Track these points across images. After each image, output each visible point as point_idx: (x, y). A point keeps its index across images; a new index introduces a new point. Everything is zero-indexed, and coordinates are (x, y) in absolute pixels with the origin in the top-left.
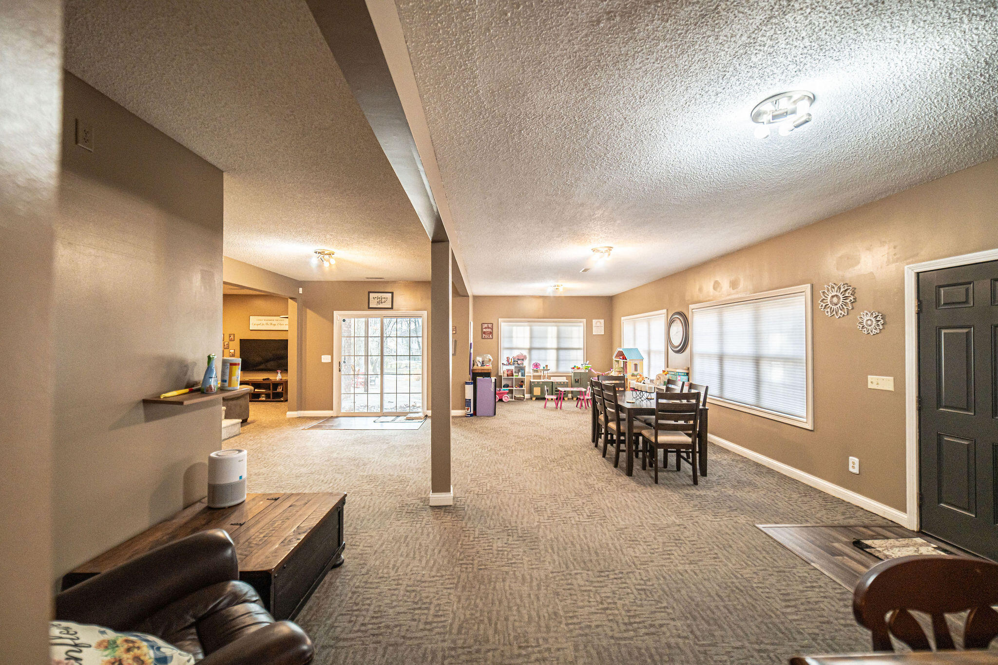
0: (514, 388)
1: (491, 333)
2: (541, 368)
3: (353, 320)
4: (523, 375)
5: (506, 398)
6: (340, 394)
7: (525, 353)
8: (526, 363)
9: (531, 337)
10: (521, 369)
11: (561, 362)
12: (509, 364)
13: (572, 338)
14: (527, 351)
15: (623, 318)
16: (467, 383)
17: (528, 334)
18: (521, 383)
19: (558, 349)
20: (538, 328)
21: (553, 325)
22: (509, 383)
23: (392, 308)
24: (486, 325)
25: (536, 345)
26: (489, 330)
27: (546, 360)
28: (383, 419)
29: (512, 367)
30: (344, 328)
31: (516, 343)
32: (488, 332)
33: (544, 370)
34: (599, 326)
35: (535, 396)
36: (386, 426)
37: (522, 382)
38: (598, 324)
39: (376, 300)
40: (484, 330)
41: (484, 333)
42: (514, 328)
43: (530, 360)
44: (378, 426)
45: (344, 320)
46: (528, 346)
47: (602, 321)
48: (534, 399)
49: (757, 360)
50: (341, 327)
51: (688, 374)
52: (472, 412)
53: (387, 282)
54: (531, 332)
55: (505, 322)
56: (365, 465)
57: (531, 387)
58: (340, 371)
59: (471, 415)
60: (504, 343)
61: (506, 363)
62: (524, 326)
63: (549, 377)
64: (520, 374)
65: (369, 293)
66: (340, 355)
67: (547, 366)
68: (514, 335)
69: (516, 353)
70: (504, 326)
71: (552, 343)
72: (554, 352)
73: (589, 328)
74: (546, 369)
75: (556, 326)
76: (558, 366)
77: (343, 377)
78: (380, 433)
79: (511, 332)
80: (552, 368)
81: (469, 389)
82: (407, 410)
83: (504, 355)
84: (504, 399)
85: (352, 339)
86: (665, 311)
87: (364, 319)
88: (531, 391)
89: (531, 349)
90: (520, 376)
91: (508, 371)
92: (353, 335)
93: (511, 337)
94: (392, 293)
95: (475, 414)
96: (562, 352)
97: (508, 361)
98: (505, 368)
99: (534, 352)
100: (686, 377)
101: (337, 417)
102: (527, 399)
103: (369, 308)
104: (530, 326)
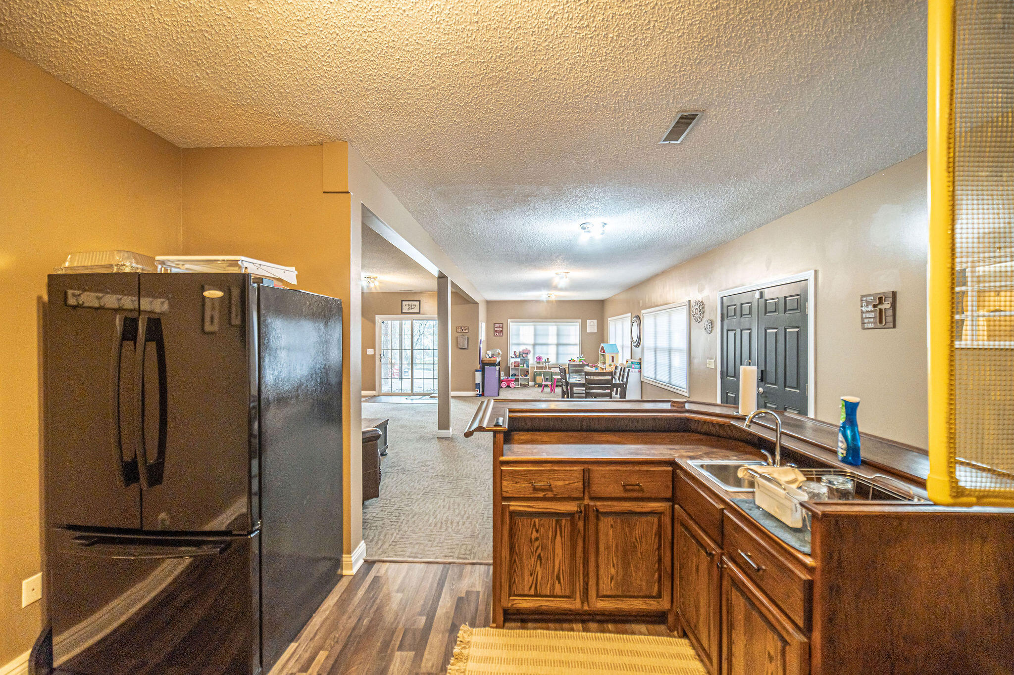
0: (520, 377)
1: (502, 331)
2: (543, 360)
3: (389, 322)
4: (528, 366)
5: (512, 385)
6: (380, 379)
7: (530, 348)
8: (530, 356)
9: (535, 335)
10: (525, 361)
11: (560, 356)
12: (516, 357)
13: (569, 335)
14: (532, 346)
15: (609, 319)
16: (477, 371)
17: (532, 333)
18: (526, 373)
19: (558, 345)
20: (541, 327)
21: (554, 325)
22: (516, 373)
23: (419, 313)
24: (497, 325)
25: (540, 341)
26: (500, 329)
27: (547, 354)
28: (412, 397)
29: (518, 360)
30: (383, 328)
31: (522, 339)
32: (498, 331)
33: (545, 362)
34: (592, 326)
35: (537, 384)
36: (414, 401)
37: (528, 372)
38: (592, 324)
39: (407, 307)
40: (496, 329)
41: (496, 331)
42: (521, 327)
43: (534, 354)
44: (409, 401)
45: (383, 322)
46: (532, 342)
47: (595, 321)
48: (537, 386)
49: (670, 352)
50: (381, 328)
51: (640, 363)
52: (481, 393)
53: (415, 293)
54: (535, 330)
55: (513, 322)
56: (399, 420)
57: (535, 375)
58: (380, 361)
59: (480, 395)
60: (513, 340)
61: (513, 356)
62: (529, 325)
63: (550, 368)
64: (525, 365)
65: (402, 301)
66: (380, 349)
67: (548, 359)
68: (521, 333)
69: (521, 348)
70: (513, 326)
71: (553, 340)
72: (555, 346)
73: (584, 327)
74: (547, 361)
75: (556, 325)
76: (557, 358)
77: (383, 365)
78: (410, 405)
79: (519, 330)
80: (553, 360)
81: (478, 375)
82: (432, 392)
83: (513, 349)
84: (511, 386)
85: (389, 337)
86: (630, 314)
87: (398, 322)
88: (534, 380)
89: (535, 345)
90: (525, 367)
91: (515, 362)
92: (390, 333)
93: (518, 335)
94: (420, 301)
95: (483, 395)
96: (561, 348)
97: (515, 355)
98: (512, 360)
99: (538, 348)
100: (639, 366)
101: (379, 396)
102: (531, 386)
103: (402, 313)
104: (535, 325)
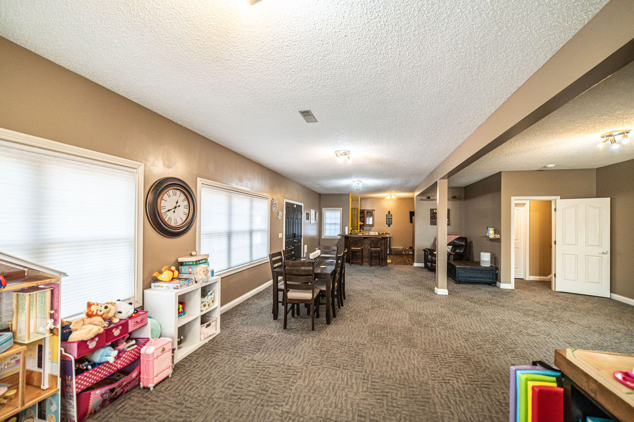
49: (229, 235)
